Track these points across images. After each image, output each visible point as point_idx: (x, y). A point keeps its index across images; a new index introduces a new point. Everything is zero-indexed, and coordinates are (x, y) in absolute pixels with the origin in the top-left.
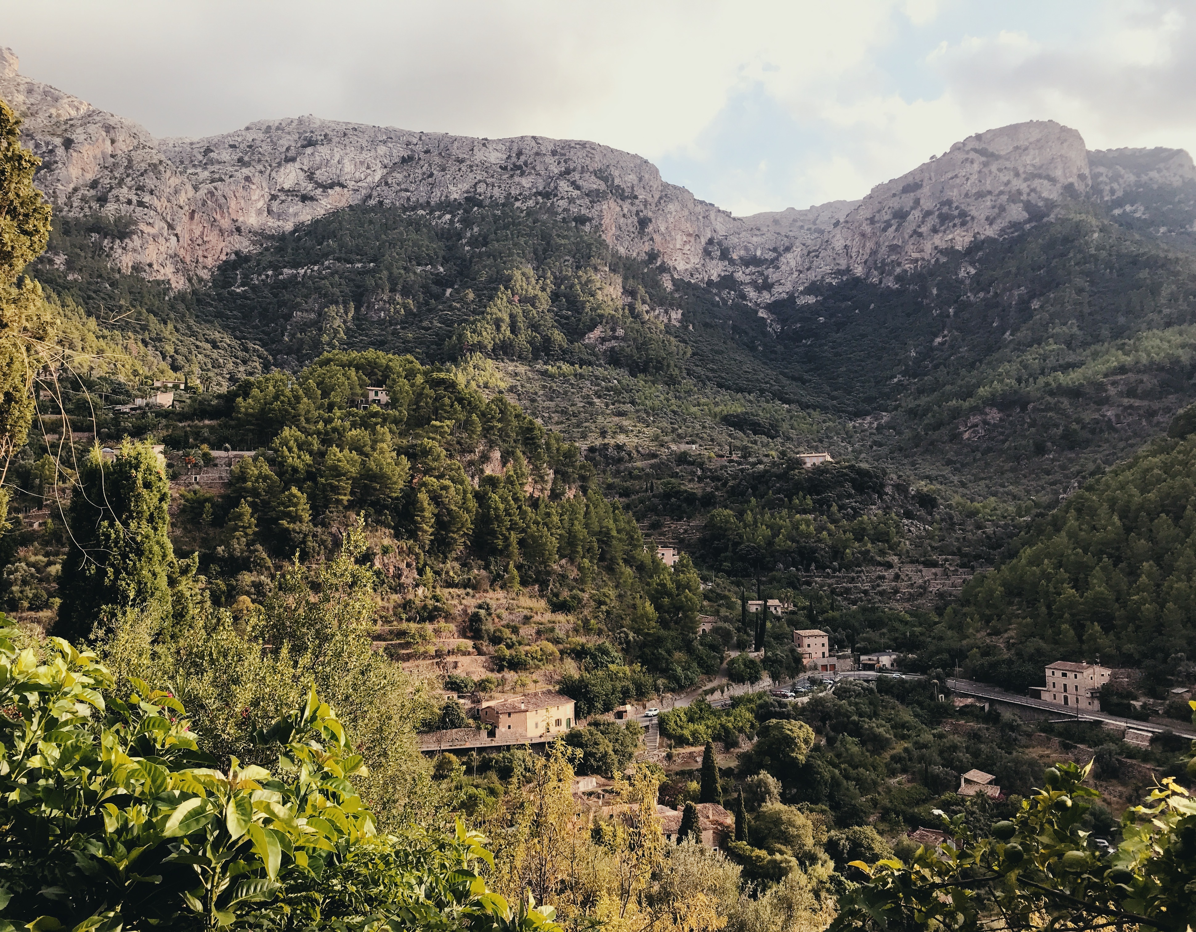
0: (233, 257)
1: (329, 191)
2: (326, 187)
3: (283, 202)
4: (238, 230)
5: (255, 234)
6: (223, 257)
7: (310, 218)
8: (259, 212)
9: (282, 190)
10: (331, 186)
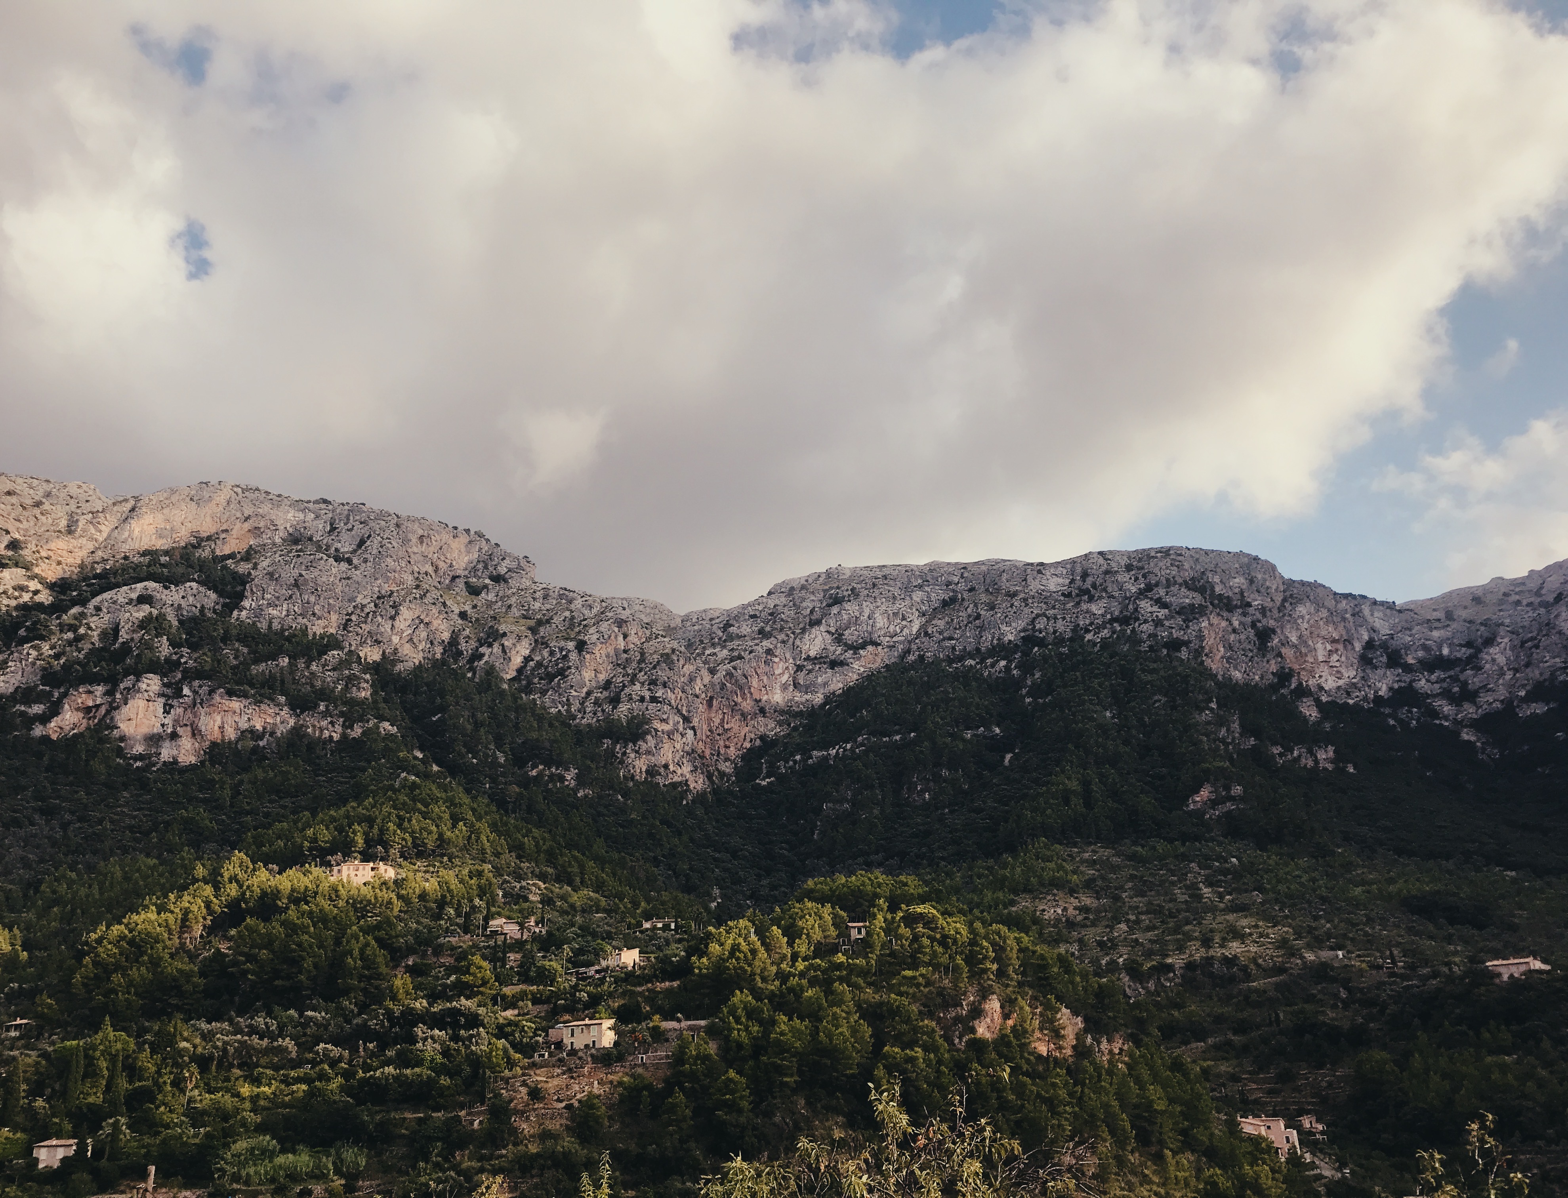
0: (758, 743)
1: (861, 652)
2: (856, 648)
3: (810, 671)
4: (762, 711)
5: (782, 712)
6: (748, 745)
7: (841, 685)
8: (784, 687)
9: (808, 658)
10: (863, 646)
